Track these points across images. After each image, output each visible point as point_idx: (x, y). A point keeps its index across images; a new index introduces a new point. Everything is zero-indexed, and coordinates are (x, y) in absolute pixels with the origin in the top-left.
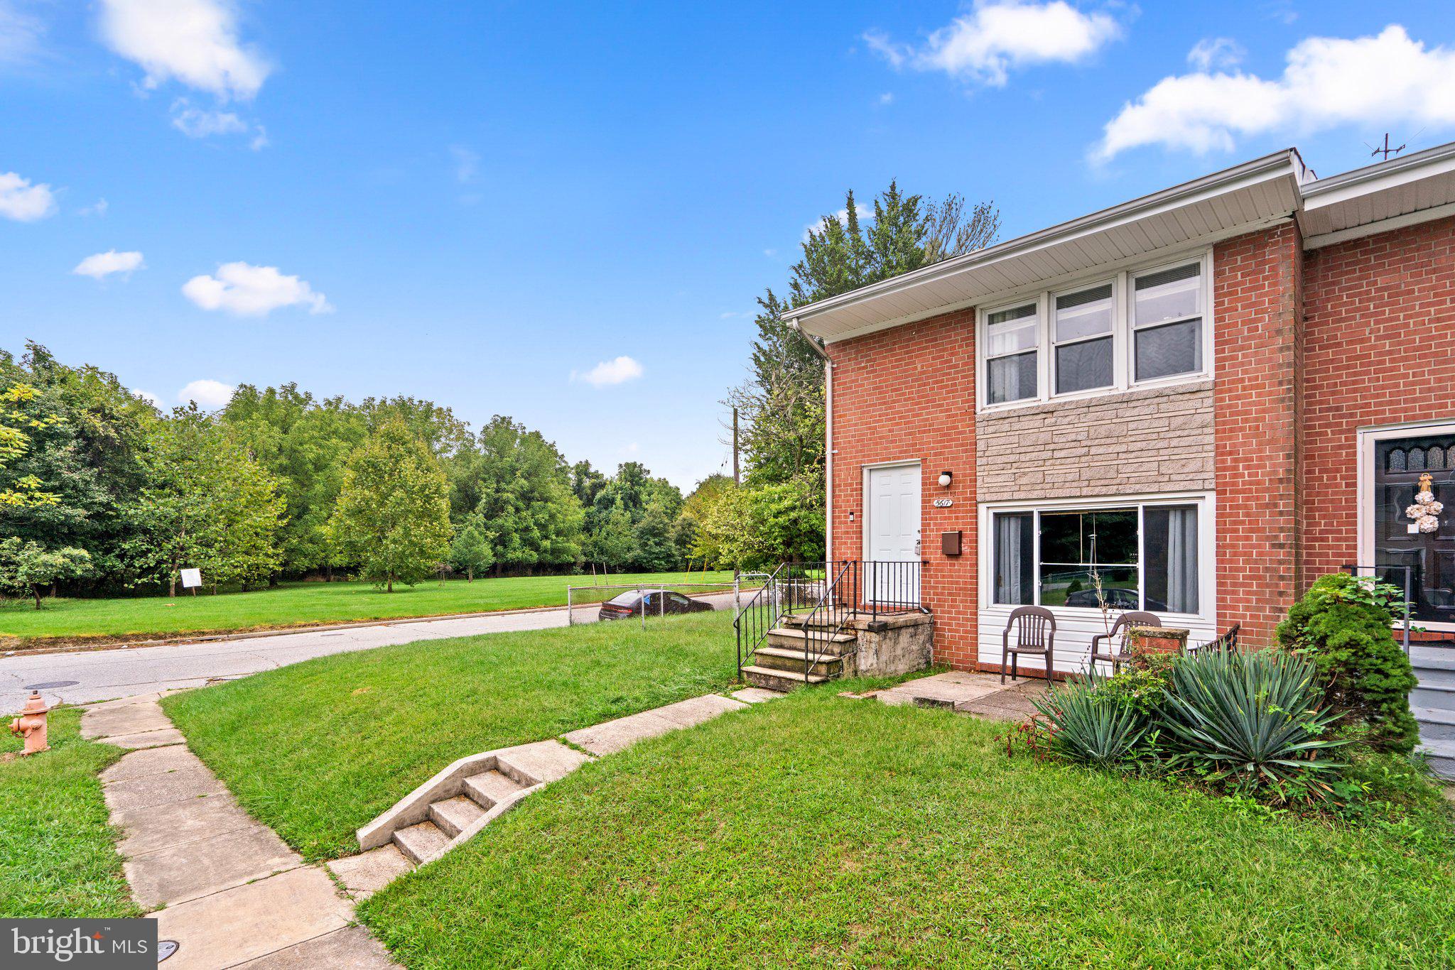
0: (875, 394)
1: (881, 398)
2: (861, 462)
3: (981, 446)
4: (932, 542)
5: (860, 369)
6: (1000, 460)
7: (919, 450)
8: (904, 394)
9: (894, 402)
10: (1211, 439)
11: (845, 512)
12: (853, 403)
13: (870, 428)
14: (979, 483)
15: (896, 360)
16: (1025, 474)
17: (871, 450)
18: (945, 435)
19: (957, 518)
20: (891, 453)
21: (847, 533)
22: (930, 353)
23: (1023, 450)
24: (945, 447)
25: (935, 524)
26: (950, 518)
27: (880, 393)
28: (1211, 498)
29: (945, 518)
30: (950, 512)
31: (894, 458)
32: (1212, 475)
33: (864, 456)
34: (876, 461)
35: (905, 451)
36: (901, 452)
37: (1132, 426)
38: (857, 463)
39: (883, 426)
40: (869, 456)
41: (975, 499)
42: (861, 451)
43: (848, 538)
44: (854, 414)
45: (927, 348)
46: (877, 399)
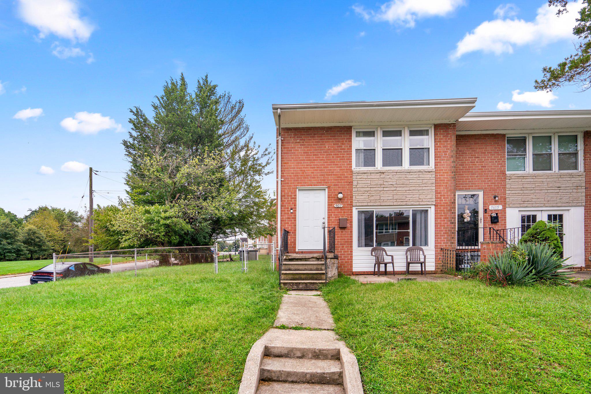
0: (304, 155)
1: (308, 158)
2: (297, 186)
3: (355, 183)
4: (333, 222)
5: (296, 142)
6: (362, 189)
7: (327, 183)
8: (320, 157)
9: (314, 160)
10: (434, 188)
11: (288, 208)
12: (293, 158)
13: (301, 170)
14: (354, 198)
15: (316, 142)
16: (373, 196)
17: (302, 180)
18: (339, 177)
19: (344, 212)
20: (312, 183)
21: (289, 218)
22: (332, 142)
23: (372, 186)
24: (339, 182)
25: (334, 215)
26: (341, 212)
27: (307, 155)
28: (433, 208)
29: (339, 212)
30: (341, 210)
31: (314, 185)
32: (434, 200)
33: (298, 183)
34: (305, 186)
35: (320, 183)
36: (318, 183)
37: (411, 181)
38: (294, 186)
39: (309, 170)
40: (301, 183)
41: (352, 205)
42: (297, 181)
43: (289, 221)
44: (293, 163)
45: (331, 139)
46: (306, 158)
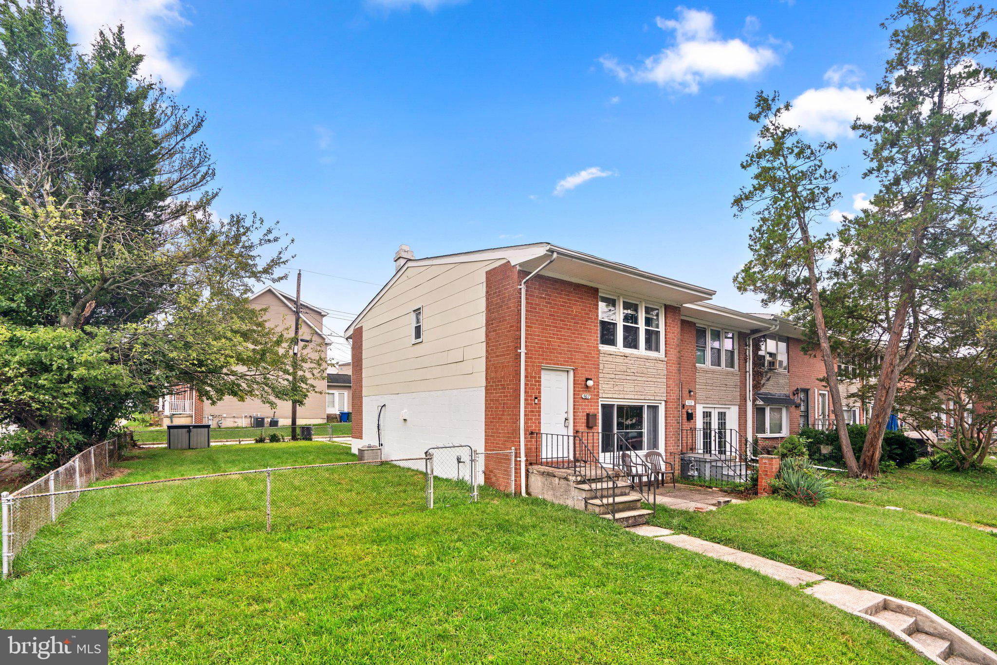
0: (550, 319)
1: (554, 323)
2: (542, 363)
3: (601, 366)
4: (580, 419)
5: (541, 298)
6: (607, 376)
7: (574, 362)
8: (567, 325)
9: (562, 328)
10: (665, 380)
11: (531, 396)
12: (537, 320)
13: (547, 341)
14: (600, 387)
15: (563, 302)
16: (617, 385)
17: (548, 356)
18: (586, 357)
19: (591, 406)
20: (559, 361)
21: (532, 411)
22: (580, 305)
23: (616, 373)
24: (586, 364)
25: (582, 409)
26: (588, 406)
27: (554, 319)
28: (663, 403)
29: (586, 405)
30: (589, 402)
31: (561, 365)
32: (665, 395)
33: (543, 359)
34: (550, 364)
35: (567, 361)
36: (564, 361)
37: (649, 370)
38: (539, 363)
39: (555, 342)
40: (546, 359)
41: (598, 395)
42: (542, 355)
43: (533, 415)
44: (538, 328)
45: (578, 301)
46: (552, 323)
